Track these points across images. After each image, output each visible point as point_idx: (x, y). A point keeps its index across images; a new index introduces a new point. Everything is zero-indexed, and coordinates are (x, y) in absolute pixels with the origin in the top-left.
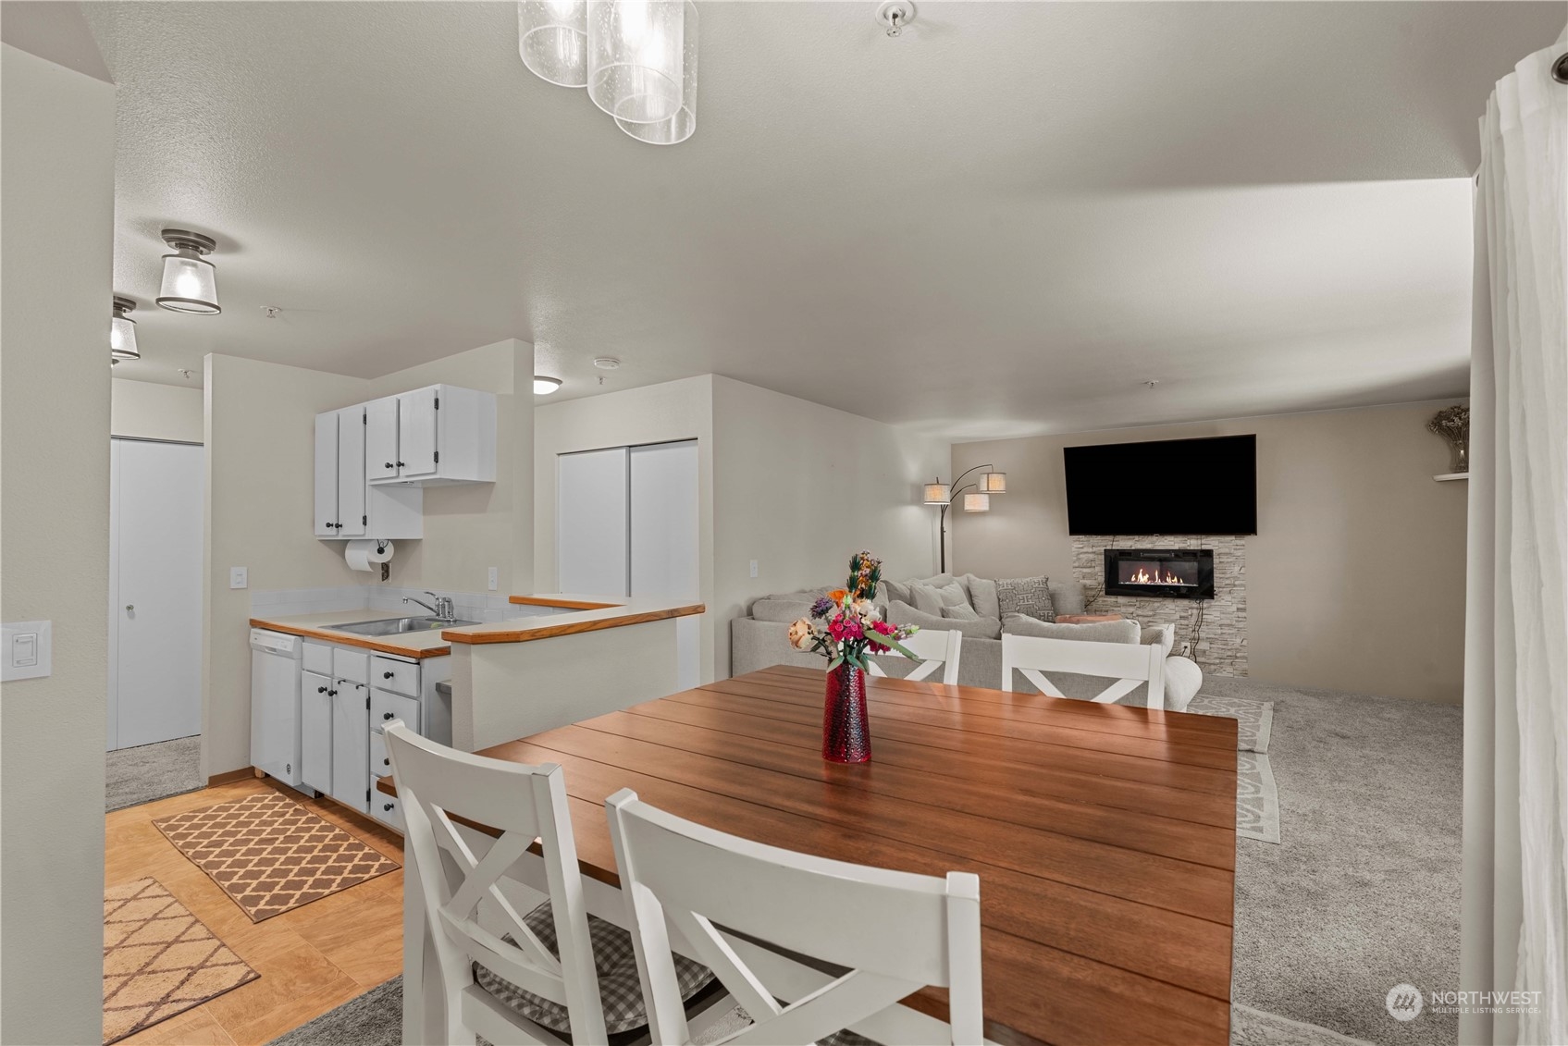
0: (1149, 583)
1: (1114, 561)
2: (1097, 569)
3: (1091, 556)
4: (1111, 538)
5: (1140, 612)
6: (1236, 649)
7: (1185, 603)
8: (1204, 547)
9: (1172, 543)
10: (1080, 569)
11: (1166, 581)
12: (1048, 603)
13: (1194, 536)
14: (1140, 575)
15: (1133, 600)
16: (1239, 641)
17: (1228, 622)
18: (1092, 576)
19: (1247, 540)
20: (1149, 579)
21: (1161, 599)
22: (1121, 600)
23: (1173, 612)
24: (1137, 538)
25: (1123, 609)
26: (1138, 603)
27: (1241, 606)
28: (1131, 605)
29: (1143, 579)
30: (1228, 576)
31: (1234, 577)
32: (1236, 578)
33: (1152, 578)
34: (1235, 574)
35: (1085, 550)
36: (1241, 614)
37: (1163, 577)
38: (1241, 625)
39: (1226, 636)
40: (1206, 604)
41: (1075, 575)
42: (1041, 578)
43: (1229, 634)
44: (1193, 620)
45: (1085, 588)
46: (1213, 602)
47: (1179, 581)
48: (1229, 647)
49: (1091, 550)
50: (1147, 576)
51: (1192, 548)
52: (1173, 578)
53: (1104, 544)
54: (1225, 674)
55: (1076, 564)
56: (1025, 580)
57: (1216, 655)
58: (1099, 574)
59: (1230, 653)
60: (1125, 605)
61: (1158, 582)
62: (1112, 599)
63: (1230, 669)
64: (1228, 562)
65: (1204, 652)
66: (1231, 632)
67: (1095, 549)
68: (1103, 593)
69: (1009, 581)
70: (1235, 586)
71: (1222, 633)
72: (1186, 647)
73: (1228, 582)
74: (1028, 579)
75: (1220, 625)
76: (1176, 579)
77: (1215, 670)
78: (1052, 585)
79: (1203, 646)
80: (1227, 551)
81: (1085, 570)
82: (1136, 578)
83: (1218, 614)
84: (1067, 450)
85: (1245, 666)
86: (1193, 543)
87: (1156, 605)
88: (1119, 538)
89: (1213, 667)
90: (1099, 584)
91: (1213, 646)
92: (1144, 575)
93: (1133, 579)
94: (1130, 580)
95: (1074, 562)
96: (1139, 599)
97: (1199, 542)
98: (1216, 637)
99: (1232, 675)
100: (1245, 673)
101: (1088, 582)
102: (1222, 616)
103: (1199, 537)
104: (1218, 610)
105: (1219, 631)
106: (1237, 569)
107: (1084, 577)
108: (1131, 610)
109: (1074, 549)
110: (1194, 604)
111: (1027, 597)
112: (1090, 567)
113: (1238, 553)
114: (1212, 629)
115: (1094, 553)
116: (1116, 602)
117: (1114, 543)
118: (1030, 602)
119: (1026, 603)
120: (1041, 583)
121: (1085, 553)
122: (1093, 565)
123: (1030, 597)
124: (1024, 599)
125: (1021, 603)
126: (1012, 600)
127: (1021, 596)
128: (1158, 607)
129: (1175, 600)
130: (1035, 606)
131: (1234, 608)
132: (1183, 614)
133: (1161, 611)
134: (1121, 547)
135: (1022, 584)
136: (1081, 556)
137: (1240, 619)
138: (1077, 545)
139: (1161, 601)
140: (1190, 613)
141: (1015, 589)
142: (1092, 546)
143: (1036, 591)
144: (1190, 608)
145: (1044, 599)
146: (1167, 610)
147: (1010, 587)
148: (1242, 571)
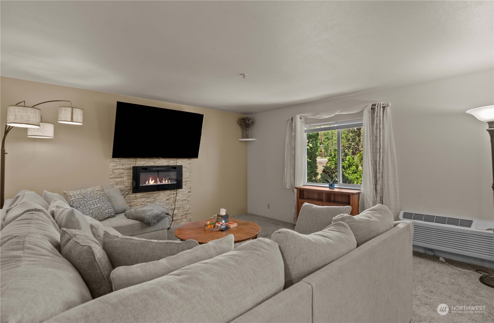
0: (155, 184)
1: (137, 172)
2: (125, 178)
3: (122, 171)
5: (148, 200)
6: (187, 210)
7: (168, 192)
8: (178, 164)
9: (163, 162)
10: (115, 179)
11: (162, 182)
13: (172, 159)
14: (150, 181)
15: (145, 194)
16: (188, 206)
17: (185, 198)
18: (121, 183)
19: (195, 161)
20: (154, 182)
21: (158, 192)
23: (163, 197)
24: (147, 160)
25: (139, 200)
26: (147, 196)
27: (189, 190)
28: (144, 197)
29: (152, 183)
30: (185, 177)
31: (187, 178)
33: (156, 182)
34: (187, 176)
35: (118, 167)
36: (189, 194)
37: (161, 181)
38: (189, 199)
39: (184, 205)
41: (111, 183)
42: (99, 187)
43: (185, 204)
44: (172, 200)
46: (179, 190)
48: (185, 210)
49: (121, 167)
50: (154, 181)
51: (171, 165)
52: (165, 181)
53: (129, 163)
54: (183, 223)
55: (112, 176)
57: (180, 215)
58: (126, 181)
59: (185, 213)
60: (140, 198)
61: (159, 183)
62: (134, 195)
63: (185, 220)
64: (185, 171)
66: (186, 203)
67: (124, 167)
70: (187, 181)
71: (182, 204)
73: (185, 180)
75: (182, 201)
76: (167, 181)
78: (106, 192)
81: (117, 180)
82: (148, 182)
84: (119, 104)
85: (190, 217)
86: (173, 162)
88: (138, 160)
89: (179, 221)
90: (126, 187)
91: (179, 211)
92: (152, 180)
93: (147, 183)
94: (145, 184)
95: (111, 175)
96: (147, 193)
97: (175, 161)
98: (180, 206)
99: (185, 223)
100: (190, 220)
101: (122, 186)
102: (183, 196)
103: (175, 159)
104: (181, 193)
105: (181, 203)
106: (188, 173)
107: (116, 184)
108: (144, 199)
110: (172, 192)
111: (95, 202)
112: (121, 177)
113: (189, 167)
114: (179, 203)
115: (123, 169)
116: (136, 196)
117: (136, 163)
118: (99, 205)
119: (96, 206)
120: (101, 191)
121: (119, 169)
122: (123, 176)
123: (97, 202)
124: (93, 204)
125: (93, 207)
126: (85, 206)
127: (90, 202)
128: (157, 196)
129: (164, 191)
130: (102, 207)
131: (187, 192)
132: (168, 198)
133: (158, 198)
134: (139, 165)
135: (89, 193)
136: (115, 171)
137: (189, 196)
138: (112, 164)
139: (158, 193)
140: (170, 197)
141: (84, 197)
142: (122, 165)
143: (100, 197)
144: (170, 194)
145: (106, 201)
146: (161, 197)
147: (81, 197)
148: (190, 175)
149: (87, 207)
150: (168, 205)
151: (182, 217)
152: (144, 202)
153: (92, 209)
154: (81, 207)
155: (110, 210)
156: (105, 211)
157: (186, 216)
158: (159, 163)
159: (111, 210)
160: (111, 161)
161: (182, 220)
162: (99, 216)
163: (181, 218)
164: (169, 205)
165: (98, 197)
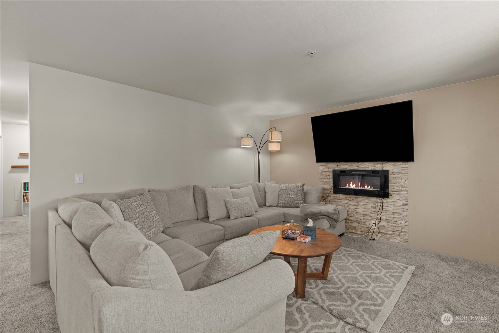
0: (356, 188)
1: (338, 176)
2: (330, 180)
3: (327, 173)
4: (336, 164)
5: (351, 203)
6: (402, 227)
7: (374, 199)
8: (384, 169)
9: (368, 166)
10: (323, 180)
11: (364, 188)
12: (301, 197)
13: (380, 163)
14: (351, 185)
15: (348, 196)
16: (403, 222)
17: (398, 211)
18: (327, 183)
19: (409, 164)
20: (355, 186)
22: (342, 196)
23: (368, 204)
24: (350, 163)
25: (343, 201)
26: (350, 198)
27: (405, 202)
28: (346, 199)
29: (352, 186)
30: (398, 185)
31: (401, 186)
32: (402, 186)
33: (357, 186)
34: (402, 184)
35: (325, 170)
36: (405, 207)
37: (363, 186)
38: (405, 213)
39: (396, 219)
40: (385, 200)
41: (320, 183)
42: (300, 184)
44: (378, 209)
45: (324, 189)
46: (389, 200)
47: (371, 188)
48: (398, 226)
49: (327, 170)
50: (355, 185)
51: (378, 169)
52: (368, 186)
53: (334, 167)
54: (395, 240)
55: (321, 177)
56: (292, 185)
57: (390, 229)
58: (331, 182)
59: (398, 229)
60: (343, 199)
61: (360, 188)
62: (337, 196)
63: (398, 238)
64: (398, 177)
65: (384, 227)
66: (399, 217)
67: (330, 170)
68: (332, 192)
69: (285, 185)
70: (402, 191)
71: (394, 217)
72: (374, 223)
73: (398, 188)
74: (294, 185)
75: (393, 213)
76: (369, 187)
77: (390, 237)
78: (305, 188)
79: (383, 223)
80: (397, 170)
81: (325, 180)
82: (349, 185)
83: (392, 206)
84: (312, 118)
85: (407, 237)
86: (378, 166)
87: (359, 199)
88: (340, 164)
89: (388, 236)
90: (331, 187)
91: (388, 224)
92: (353, 184)
93: (347, 186)
95: (320, 176)
96: (350, 196)
97: (382, 165)
98: (390, 219)
99: (399, 241)
100: (406, 241)
101: (326, 186)
102: (394, 207)
103: (382, 163)
104: (390, 204)
105: (392, 216)
106: (403, 181)
107: (324, 184)
108: (347, 201)
109: (320, 170)
110: (379, 200)
111: (291, 193)
112: (327, 179)
113: (404, 172)
114: (389, 214)
115: (329, 171)
116: (340, 197)
117: (338, 166)
118: (292, 196)
119: (290, 197)
120: (299, 187)
121: (325, 171)
122: (329, 178)
123: (293, 194)
124: (289, 195)
125: (288, 197)
126: (284, 195)
127: (288, 193)
128: (360, 201)
129: (369, 197)
130: (294, 198)
131: (401, 203)
132: (373, 205)
133: (361, 203)
134: (342, 168)
135: (291, 187)
136: (323, 173)
137: (404, 210)
138: (321, 167)
139: (361, 198)
140: (376, 205)
141: (286, 189)
142: (329, 168)
143: (296, 191)
144: (377, 202)
145: (299, 195)
146: (364, 203)
147: (284, 189)
148: (406, 182)
149: (285, 196)
150: (373, 213)
151: (394, 233)
152: (347, 203)
153: (287, 198)
154: (282, 195)
155: (299, 202)
156: (296, 201)
157: (400, 233)
158: (362, 167)
159: (301, 202)
160: (320, 165)
161: (393, 237)
162: (290, 204)
163: (391, 233)
164: (375, 213)
165: (294, 191)
